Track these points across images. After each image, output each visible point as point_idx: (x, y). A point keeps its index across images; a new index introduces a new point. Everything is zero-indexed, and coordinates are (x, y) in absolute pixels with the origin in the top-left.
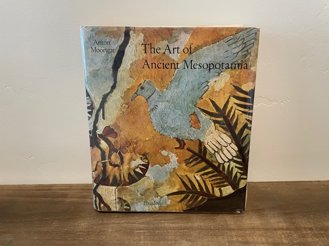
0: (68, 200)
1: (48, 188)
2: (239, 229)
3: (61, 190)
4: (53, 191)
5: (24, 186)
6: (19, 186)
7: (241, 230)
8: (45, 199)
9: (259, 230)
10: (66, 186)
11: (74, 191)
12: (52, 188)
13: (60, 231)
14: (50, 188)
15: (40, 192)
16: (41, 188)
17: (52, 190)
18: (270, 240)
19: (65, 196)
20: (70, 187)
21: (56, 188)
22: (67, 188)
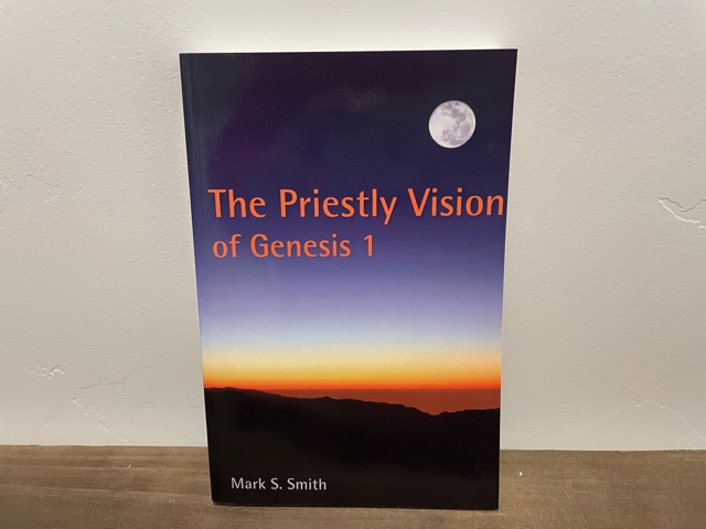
0: (154, 497)
1: (99, 458)
3: (136, 464)
4: (114, 468)
5: (35, 450)
6: (22, 450)
8: (89, 492)
10: (148, 455)
11: (171, 470)
12: (110, 458)
14: (104, 457)
15: (76, 469)
16: (79, 458)
17: (108, 463)
19: (143, 484)
20: (158, 456)
21: (121, 457)
22: (151, 458)
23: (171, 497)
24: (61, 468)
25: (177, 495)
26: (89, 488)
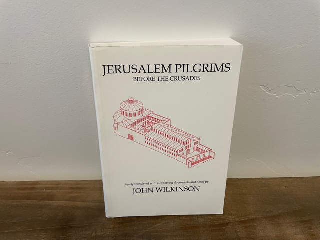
0: (55, 203)
3: (47, 189)
4: (38, 191)
5: (4, 184)
10: (52, 184)
11: (62, 191)
12: (36, 186)
15: (20, 191)
16: (24, 187)
19: (51, 198)
20: (57, 185)
21: (41, 186)
22: (53, 186)
23: (62, 203)
24: (17, 191)
25: (65, 202)
26: (29, 200)
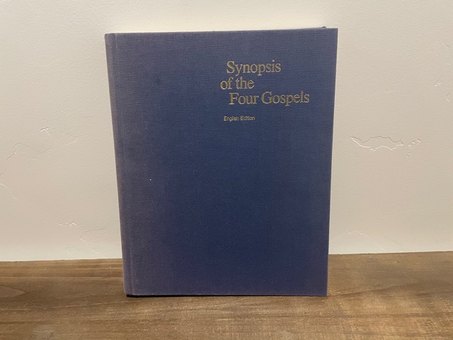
1: (93, 264)
2: (357, 316)
3: (113, 266)
4: (103, 268)
6: (56, 262)
7: (361, 317)
8: (93, 278)
9: (386, 317)
12: (100, 264)
13: (117, 321)
14: (97, 264)
16: (86, 264)
17: (101, 266)
18: (402, 330)
21: (106, 263)
22: (120, 264)
24: (78, 269)
